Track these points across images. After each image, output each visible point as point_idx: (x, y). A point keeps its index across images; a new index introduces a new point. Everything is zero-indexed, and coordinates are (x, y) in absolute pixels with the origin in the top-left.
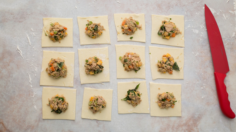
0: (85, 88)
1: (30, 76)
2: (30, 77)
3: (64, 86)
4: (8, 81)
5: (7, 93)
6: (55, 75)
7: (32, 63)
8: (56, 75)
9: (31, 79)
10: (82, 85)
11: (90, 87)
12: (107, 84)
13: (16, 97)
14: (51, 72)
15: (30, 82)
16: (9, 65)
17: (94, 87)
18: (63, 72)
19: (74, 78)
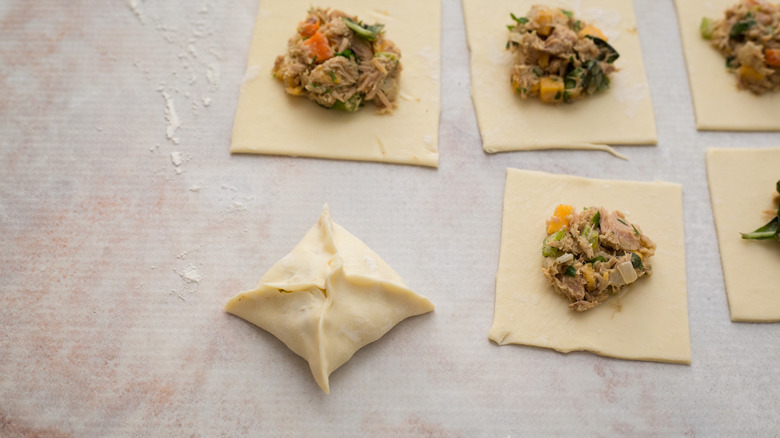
0: (512, 171)
1: (170, 103)
2: (172, 111)
3: (379, 156)
4: (35, 128)
5: (22, 193)
6: (333, 78)
7: (192, 40)
8: (339, 80)
9: (175, 120)
10: (488, 154)
11: (541, 168)
12: (644, 155)
13: (71, 214)
14: (310, 61)
15: (170, 132)
16: (52, 50)
17: (565, 171)
18: (382, 67)
19: (440, 121)
